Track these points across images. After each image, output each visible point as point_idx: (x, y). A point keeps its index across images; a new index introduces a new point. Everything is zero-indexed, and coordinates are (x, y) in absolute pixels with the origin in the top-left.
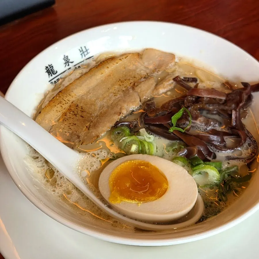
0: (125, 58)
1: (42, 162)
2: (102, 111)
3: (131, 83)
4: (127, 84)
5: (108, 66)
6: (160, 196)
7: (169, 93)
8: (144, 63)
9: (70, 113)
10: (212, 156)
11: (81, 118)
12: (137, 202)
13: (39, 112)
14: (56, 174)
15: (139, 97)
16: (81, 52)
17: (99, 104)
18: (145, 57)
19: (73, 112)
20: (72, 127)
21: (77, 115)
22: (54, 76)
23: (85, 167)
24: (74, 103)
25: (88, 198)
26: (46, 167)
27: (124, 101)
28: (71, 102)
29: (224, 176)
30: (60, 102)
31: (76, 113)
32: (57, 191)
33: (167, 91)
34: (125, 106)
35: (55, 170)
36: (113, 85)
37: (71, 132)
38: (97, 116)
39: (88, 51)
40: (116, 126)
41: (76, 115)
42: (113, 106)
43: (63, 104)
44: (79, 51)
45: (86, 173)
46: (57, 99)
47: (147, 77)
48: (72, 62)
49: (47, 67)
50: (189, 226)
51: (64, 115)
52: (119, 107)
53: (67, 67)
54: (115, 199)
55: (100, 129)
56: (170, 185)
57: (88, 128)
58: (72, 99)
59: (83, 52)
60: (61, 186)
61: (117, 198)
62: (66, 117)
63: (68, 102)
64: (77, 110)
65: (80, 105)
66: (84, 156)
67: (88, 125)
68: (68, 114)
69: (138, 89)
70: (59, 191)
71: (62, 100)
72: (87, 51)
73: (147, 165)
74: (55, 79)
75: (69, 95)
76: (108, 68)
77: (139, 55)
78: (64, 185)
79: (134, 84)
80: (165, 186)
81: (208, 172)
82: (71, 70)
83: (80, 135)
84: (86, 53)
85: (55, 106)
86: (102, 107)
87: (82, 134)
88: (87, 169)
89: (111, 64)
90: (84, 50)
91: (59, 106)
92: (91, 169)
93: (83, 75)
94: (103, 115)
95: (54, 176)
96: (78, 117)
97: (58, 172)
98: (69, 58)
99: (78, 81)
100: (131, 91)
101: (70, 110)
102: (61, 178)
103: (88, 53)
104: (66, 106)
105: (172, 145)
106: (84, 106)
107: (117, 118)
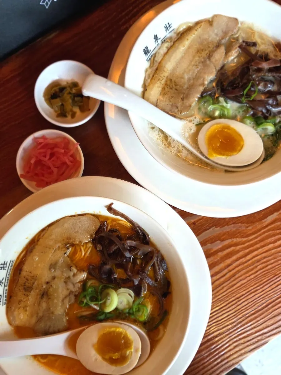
0: (200, 28)
1: (158, 131)
2: (190, 83)
3: (207, 54)
4: (204, 54)
5: (187, 37)
6: (240, 150)
7: (235, 60)
8: (214, 31)
9: (167, 88)
10: (269, 113)
11: (176, 91)
12: (226, 157)
13: (145, 90)
14: (169, 138)
15: (215, 68)
16: (165, 28)
17: (186, 76)
18: (215, 24)
19: (169, 86)
20: (171, 100)
21: (173, 89)
22: (149, 54)
23: (186, 131)
24: (168, 77)
25: (192, 153)
26: (162, 135)
27: (205, 73)
28: (166, 77)
29: (277, 129)
30: (159, 79)
31: (171, 86)
32: (172, 151)
33: (234, 58)
34: (206, 77)
35: (168, 135)
36: (194, 57)
37: (171, 103)
38: (187, 88)
39: (171, 26)
40: (202, 96)
41: (171, 89)
42: (197, 78)
43: (161, 81)
44: (164, 28)
45: (187, 135)
46: (156, 77)
47: (218, 46)
48: (159, 39)
49: (144, 50)
50: (257, 167)
51: (163, 89)
52: (202, 79)
53: (157, 44)
54: (211, 155)
55: (192, 100)
56: (245, 143)
57: (183, 99)
58: (166, 74)
59: (167, 28)
60: (174, 147)
61: (212, 155)
62: (165, 91)
63: (164, 78)
64: (171, 84)
65: (174, 79)
66: (184, 122)
67: (182, 96)
68: (166, 89)
69: (213, 60)
70: (174, 151)
71: (160, 77)
72: (169, 26)
73: (228, 128)
74: (150, 57)
75: (163, 72)
76: (188, 40)
77: (210, 22)
78: (176, 146)
79: (210, 55)
80: (242, 143)
81: (268, 128)
82: (159, 46)
83: (178, 105)
84: (169, 28)
85: (156, 83)
86: (189, 80)
87: (179, 104)
88: (188, 132)
89: (190, 36)
90: (168, 26)
91: (158, 82)
92: (190, 132)
93: (169, 49)
94: (191, 87)
95: (168, 140)
96: (174, 91)
97: (170, 136)
98: (158, 36)
99: (167, 57)
100: (208, 62)
101: (166, 84)
102: (173, 141)
103: (170, 28)
104: (163, 82)
105: (241, 107)
106: (177, 80)
107: (201, 89)
